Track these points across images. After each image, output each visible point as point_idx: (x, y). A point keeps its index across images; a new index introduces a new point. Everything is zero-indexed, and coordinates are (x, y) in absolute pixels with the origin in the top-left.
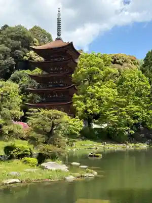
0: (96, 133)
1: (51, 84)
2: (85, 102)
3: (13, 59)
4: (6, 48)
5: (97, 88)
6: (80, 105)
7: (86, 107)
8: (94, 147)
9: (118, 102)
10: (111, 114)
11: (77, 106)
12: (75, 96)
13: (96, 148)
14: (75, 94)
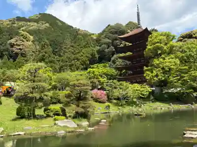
0: (166, 96)
1: (135, 61)
2: (152, 72)
3: (113, 47)
4: (108, 40)
5: (161, 60)
6: (148, 75)
7: (152, 76)
8: (159, 108)
9: (181, 69)
10: (174, 80)
11: (146, 76)
12: (145, 68)
13: (161, 109)
14: (145, 67)
